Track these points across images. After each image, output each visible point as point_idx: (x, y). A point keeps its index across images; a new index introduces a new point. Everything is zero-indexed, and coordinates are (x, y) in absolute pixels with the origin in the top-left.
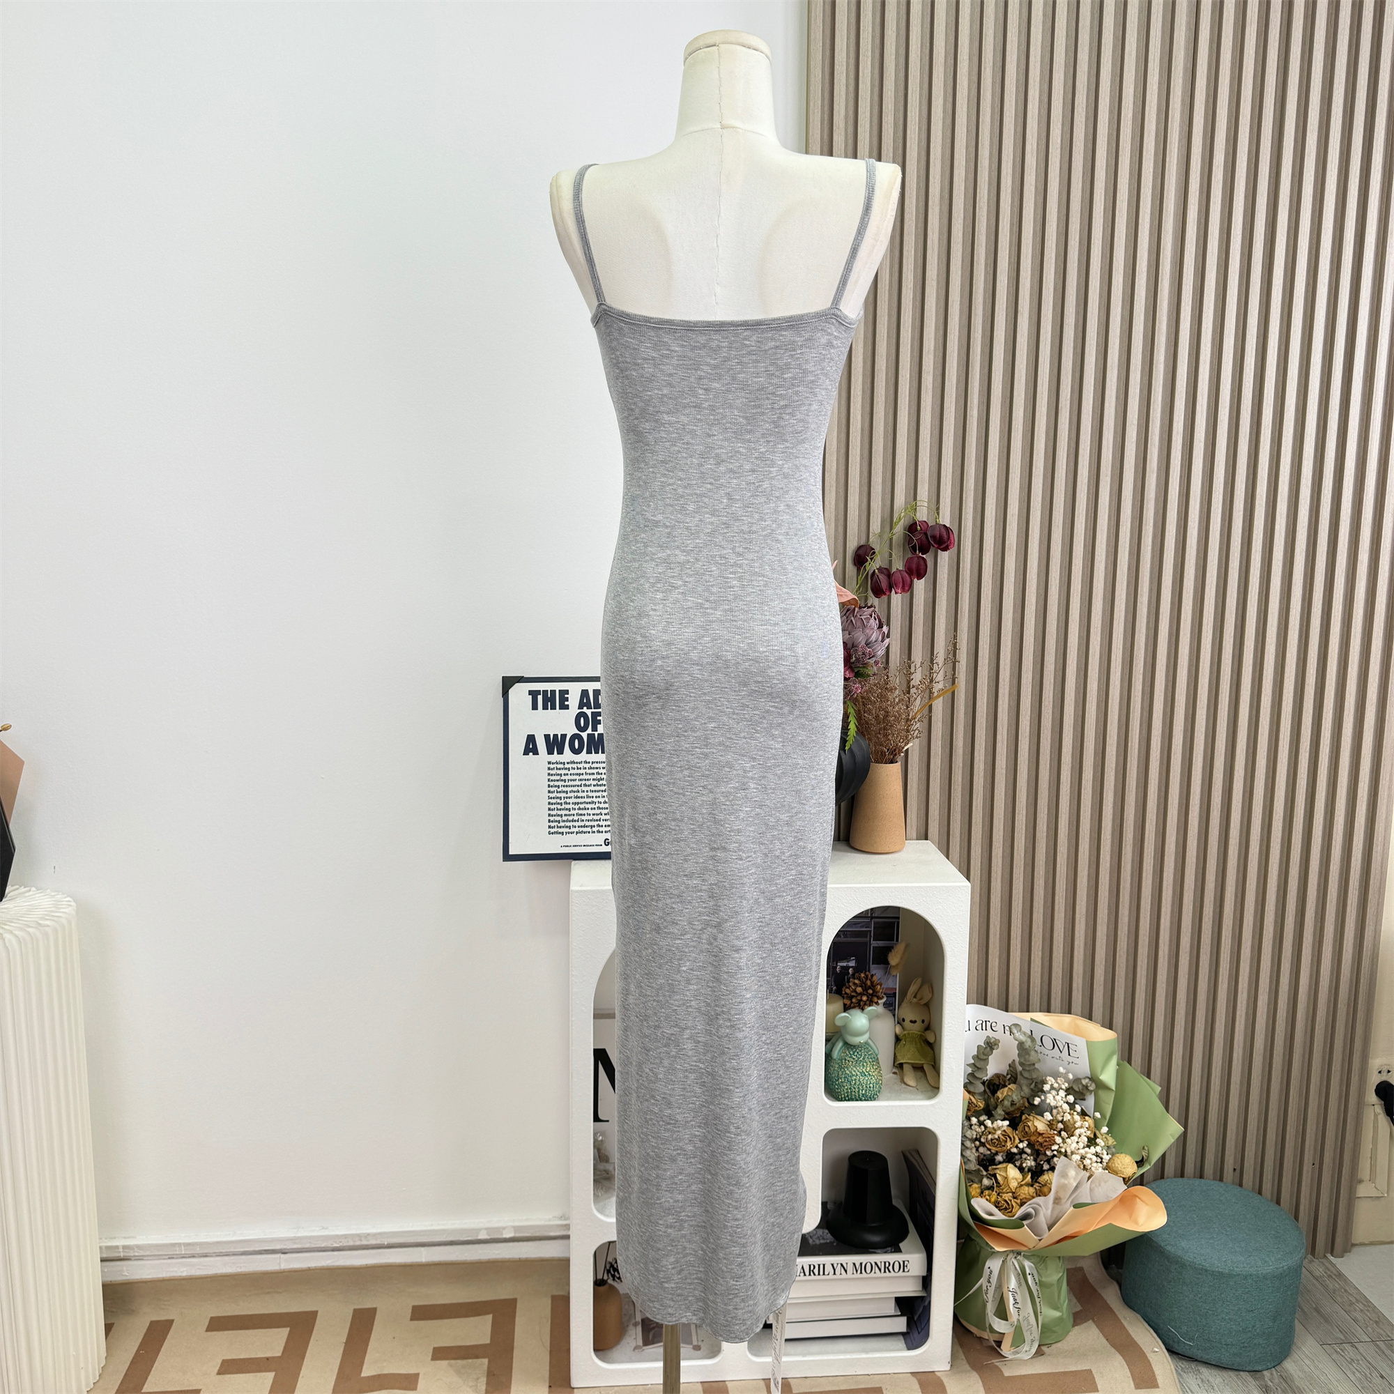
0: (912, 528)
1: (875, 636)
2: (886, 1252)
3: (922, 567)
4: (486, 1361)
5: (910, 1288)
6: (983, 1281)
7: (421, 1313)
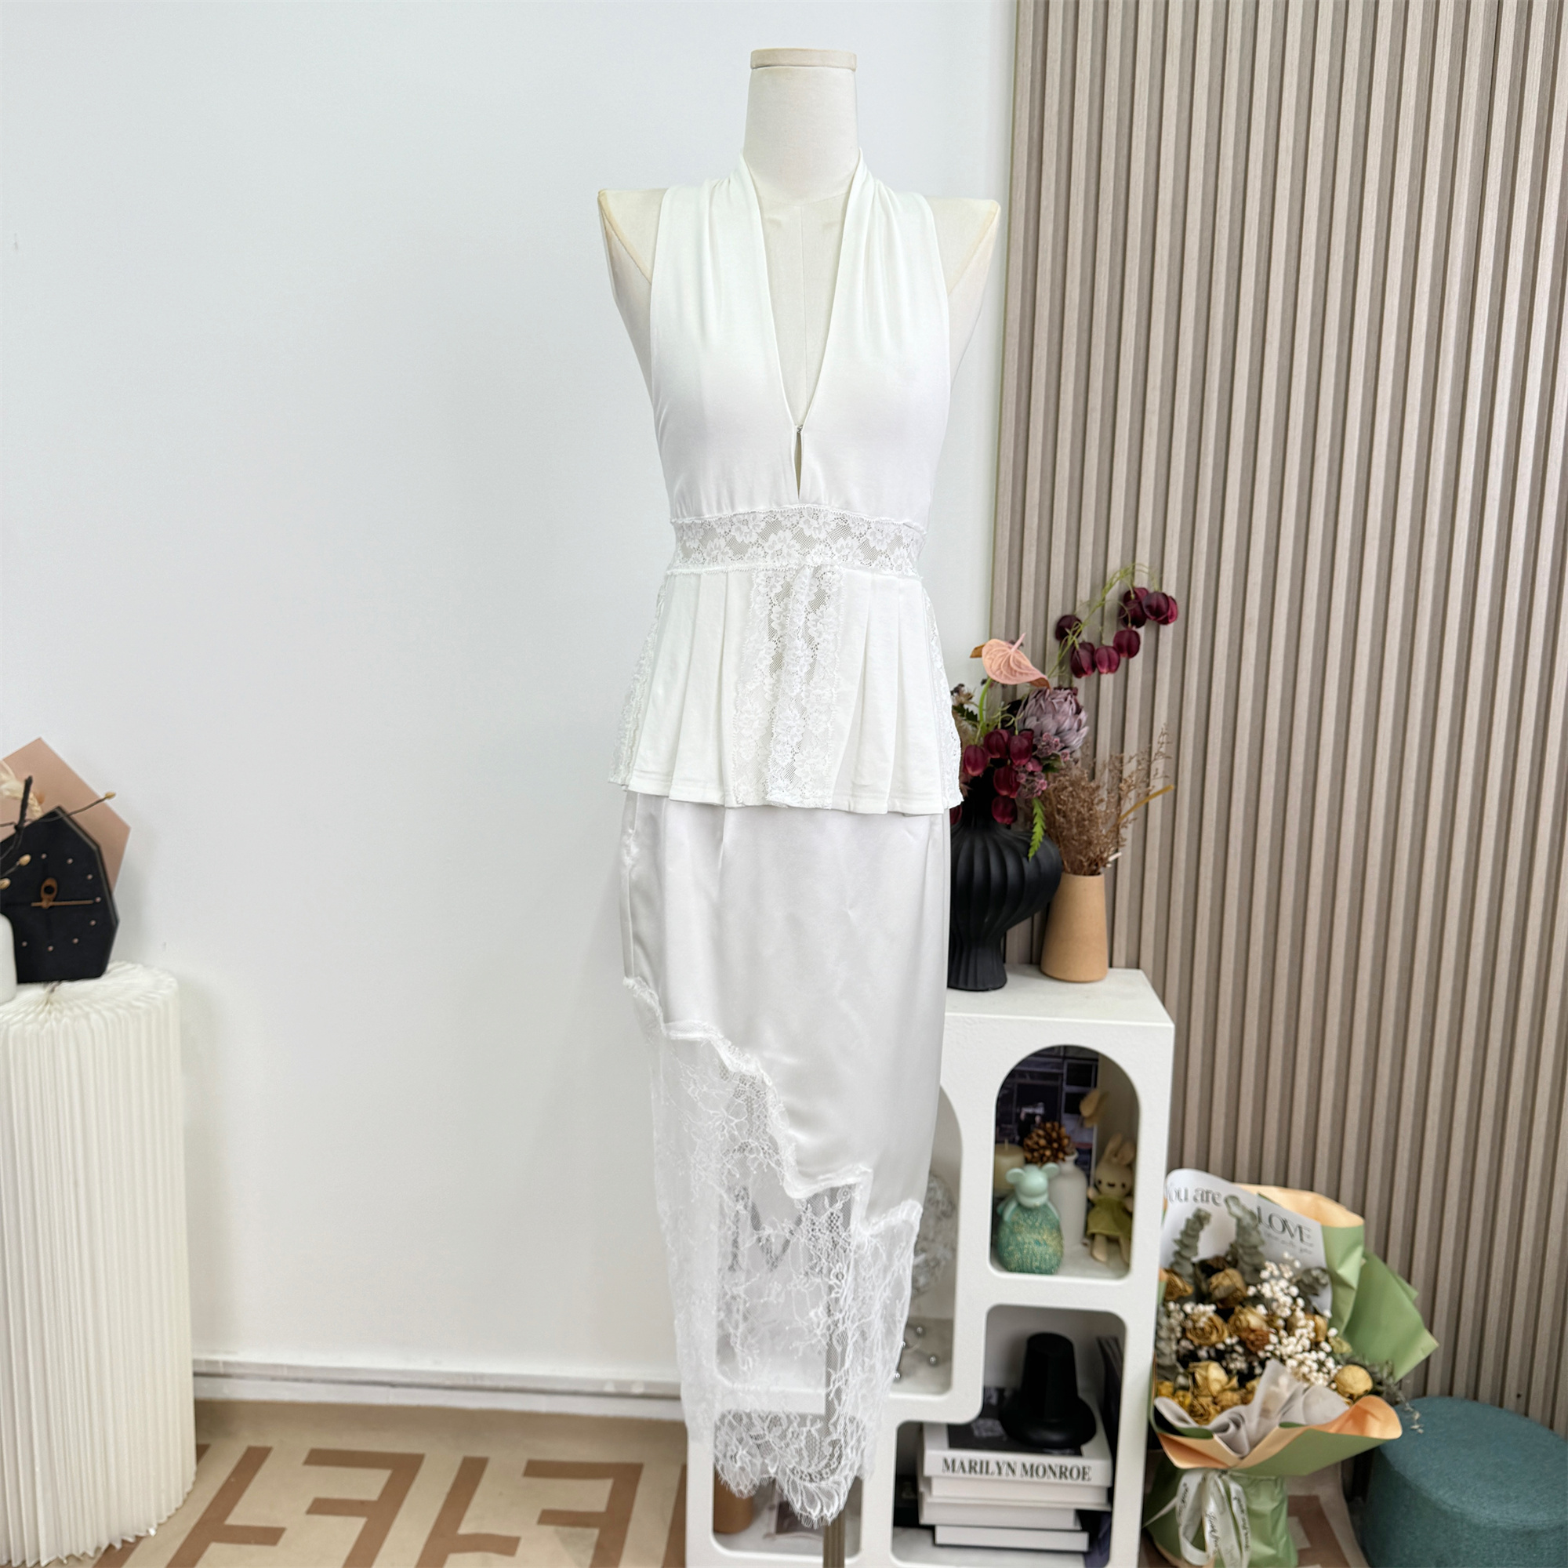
0: (1127, 596)
1: (1069, 722)
2: (1063, 1454)
3: (1134, 643)
4: (596, 1532)
5: (1092, 1501)
6: (1176, 1502)
7: (536, 1469)
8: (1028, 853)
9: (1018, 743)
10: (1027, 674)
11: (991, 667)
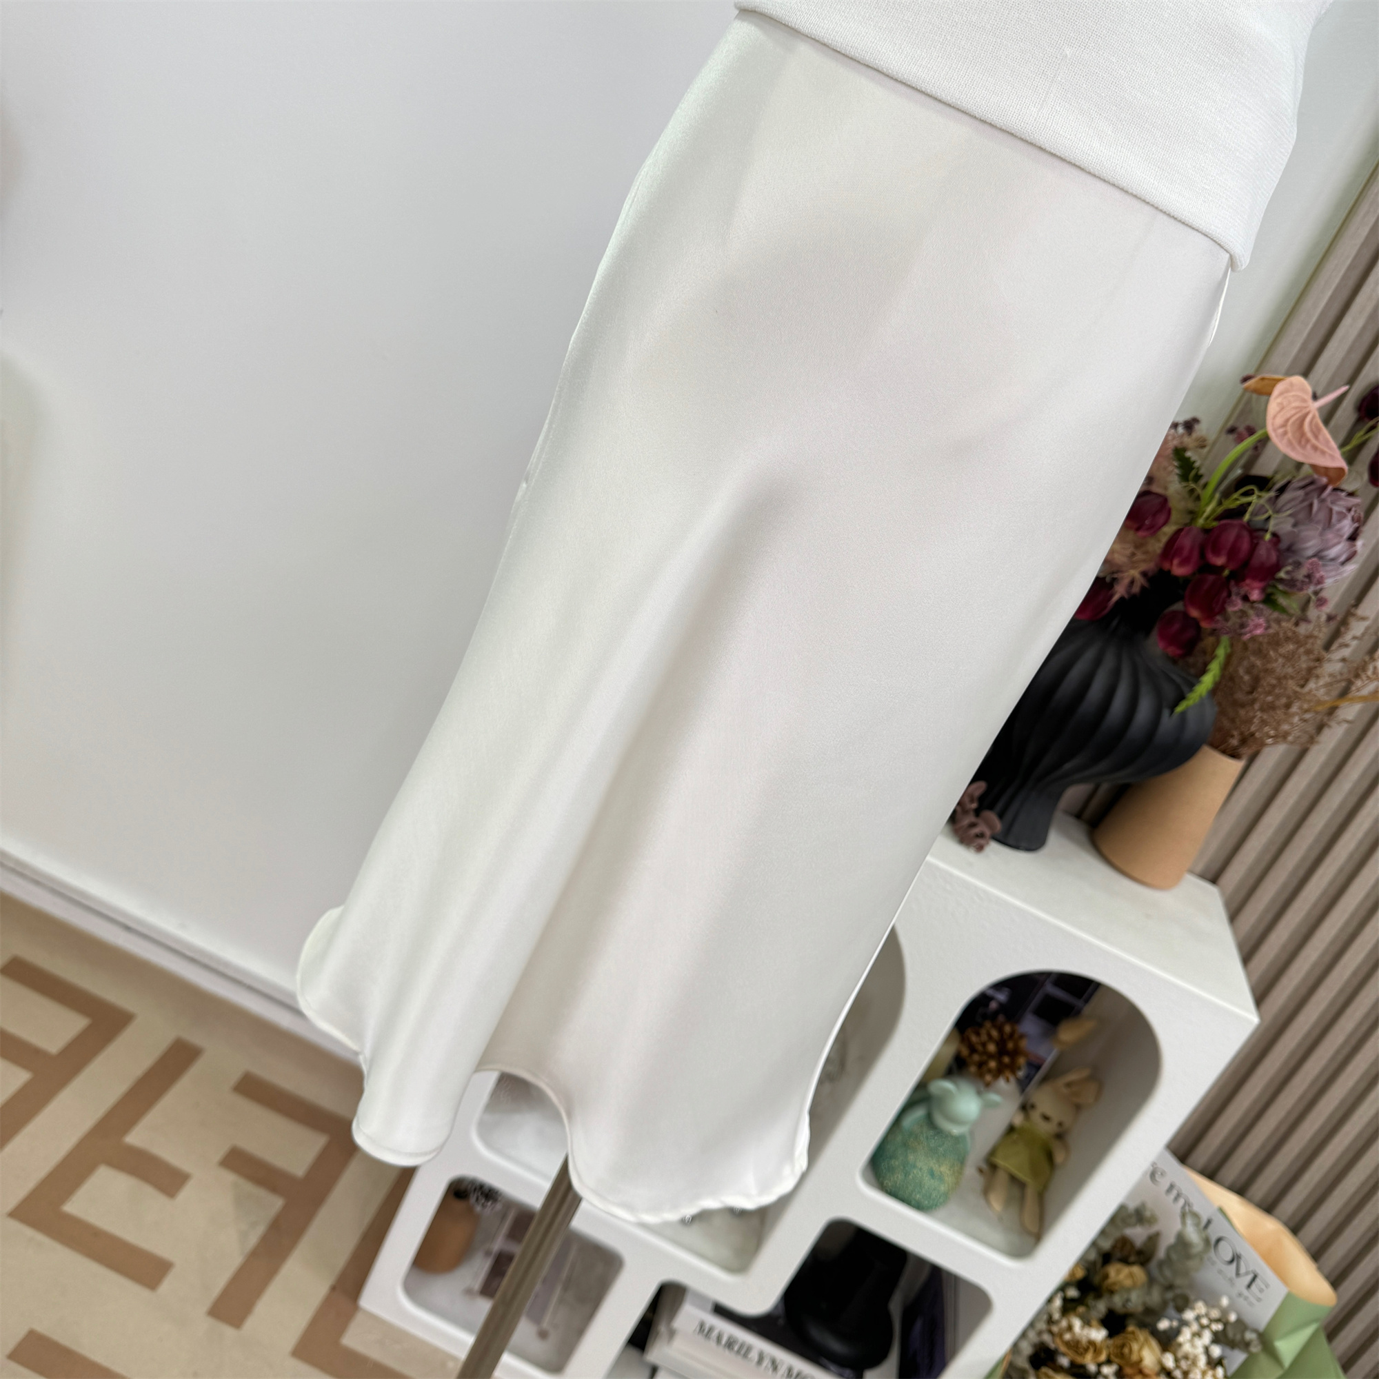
1: (1338, 549)
7: (251, 1088)
8: (1176, 704)
9: (1264, 553)
10: (1323, 453)
11: (1274, 417)
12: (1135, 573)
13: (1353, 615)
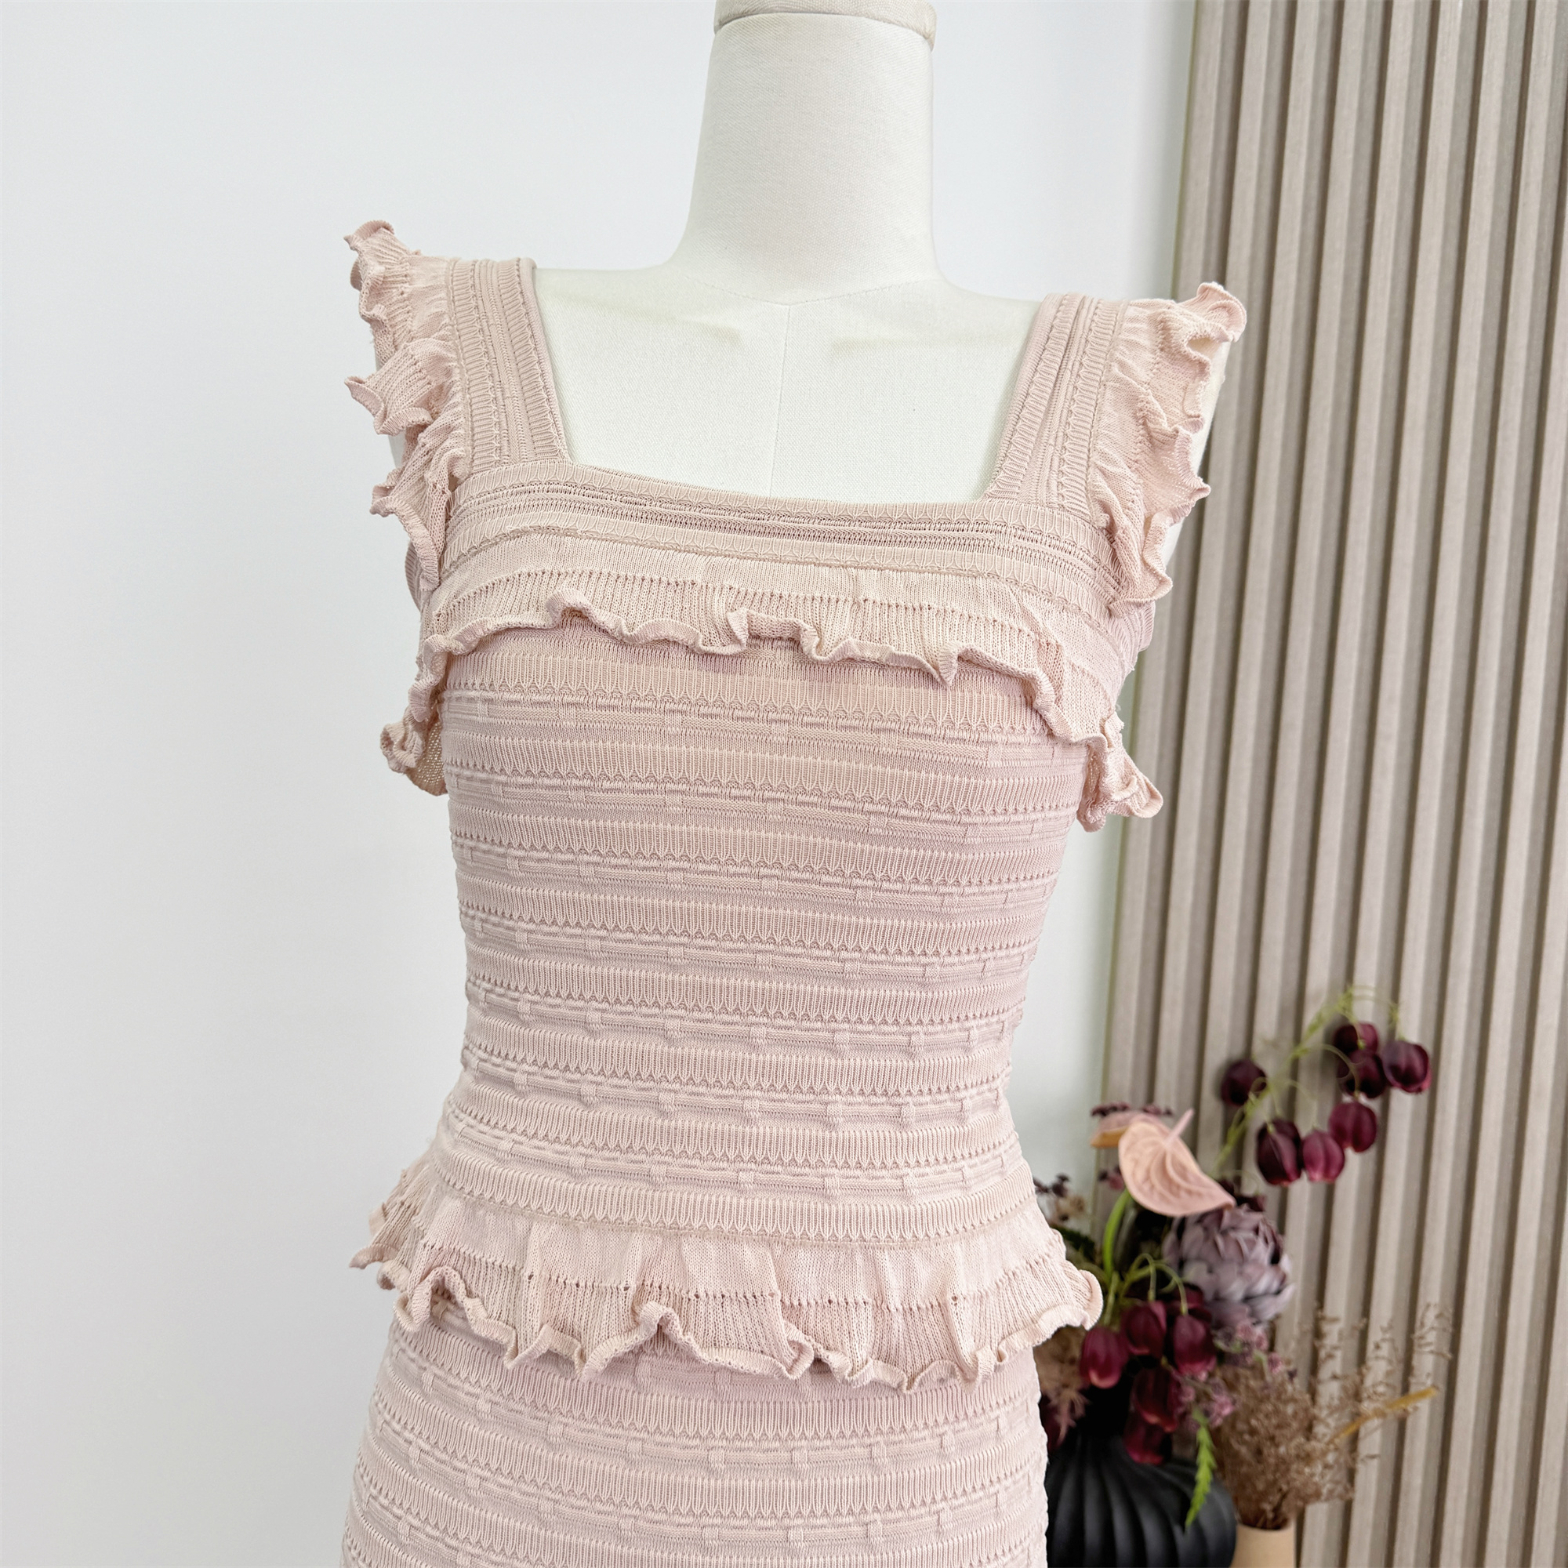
0: (1343, 1037)
1: (1265, 1281)
3: (1367, 1127)
8: (1184, 1515)
9: (1188, 1330)
10: (1200, 1195)
11: (1134, 1174)
12: (1071, 1394)
13: (1323, 1318)
